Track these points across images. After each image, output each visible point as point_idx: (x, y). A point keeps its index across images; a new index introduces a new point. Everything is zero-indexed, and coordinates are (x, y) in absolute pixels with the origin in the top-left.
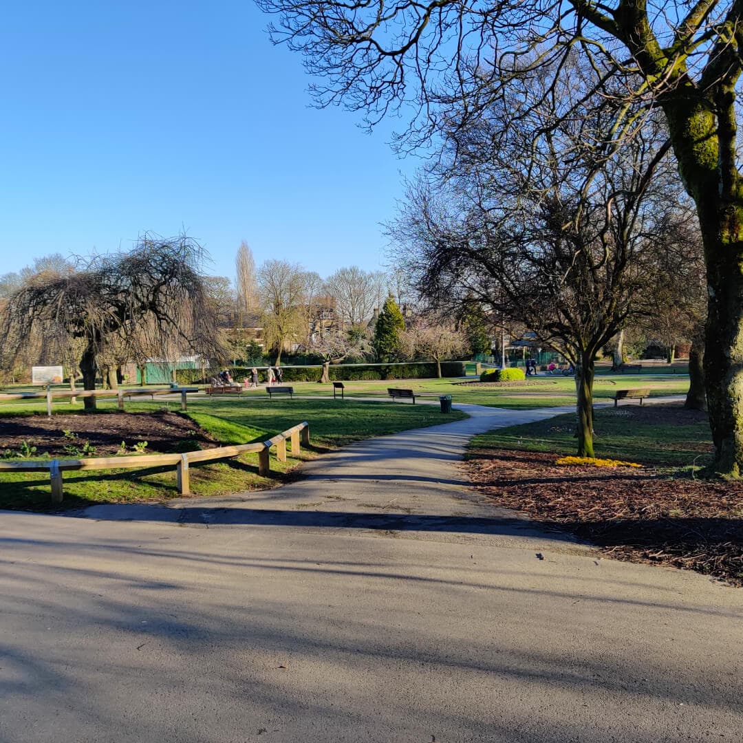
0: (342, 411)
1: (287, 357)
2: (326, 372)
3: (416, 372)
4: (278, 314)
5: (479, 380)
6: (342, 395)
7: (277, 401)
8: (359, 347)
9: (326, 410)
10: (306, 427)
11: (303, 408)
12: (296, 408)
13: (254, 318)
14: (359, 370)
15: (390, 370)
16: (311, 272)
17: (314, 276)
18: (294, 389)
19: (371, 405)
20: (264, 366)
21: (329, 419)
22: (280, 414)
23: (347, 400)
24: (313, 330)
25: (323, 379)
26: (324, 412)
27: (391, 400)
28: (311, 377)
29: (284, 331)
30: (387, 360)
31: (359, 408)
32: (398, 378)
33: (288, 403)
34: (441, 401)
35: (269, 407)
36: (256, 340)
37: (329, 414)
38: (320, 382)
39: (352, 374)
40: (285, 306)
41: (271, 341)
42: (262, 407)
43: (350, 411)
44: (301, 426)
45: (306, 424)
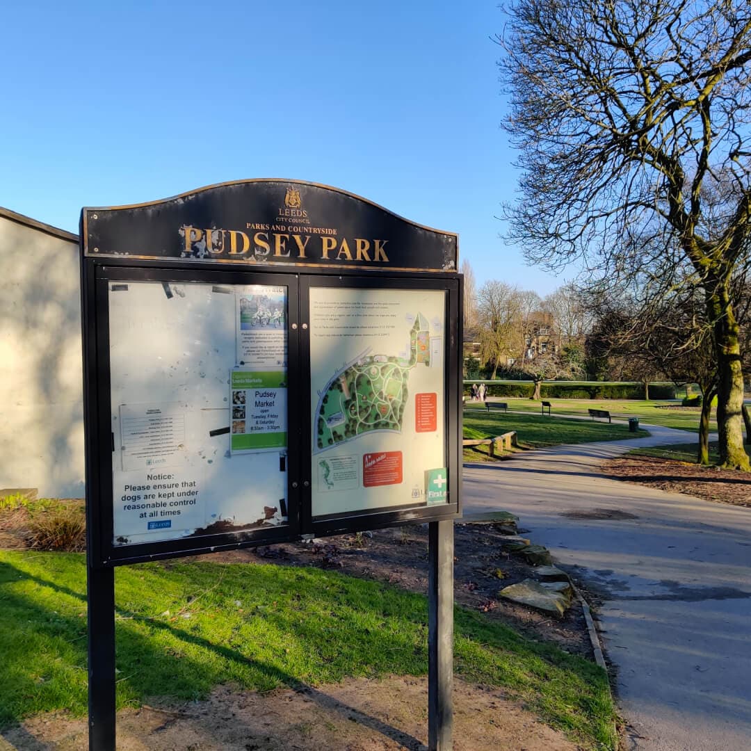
0: (546, 425)
1: (503, 372)
2: (538, 391)
3: (625, 393)
4: (496, 331)
5: (681, 404)
6: (549, 413)
7: (493, 414)
8: (569, 369)
9: (534, 424)
10: (515, 434)
11: (515, 421)
12: (510, 421)
13: (473, 335)
14: (569, 390)
15: (600, 391)
16: (529, 291)
17: (533, 295)
18: (508, 404)
19: (572, 422)
20: (480, 379)
21: (535, 431)
22: (497, 425)
23: (554, 417)
24: (529, 346)
25: (535, 396)
26: (531, 425)
27: (591, 418)
28: (524, 392)
29: (502, 346)
30: (602, 378)
31: (561, 424)
32: (607, 398)
33: (503, 416)
34: (630, 422)
35: (488, 419)
36: (474, 354)
37: (535, 427)
38: (532, 398)
39: (562, 392)
40: (502, 322)
41: (488, 356)
42: (483, 419)
43: (553, 426)
44: (512, 433)
45: (515, 432)
